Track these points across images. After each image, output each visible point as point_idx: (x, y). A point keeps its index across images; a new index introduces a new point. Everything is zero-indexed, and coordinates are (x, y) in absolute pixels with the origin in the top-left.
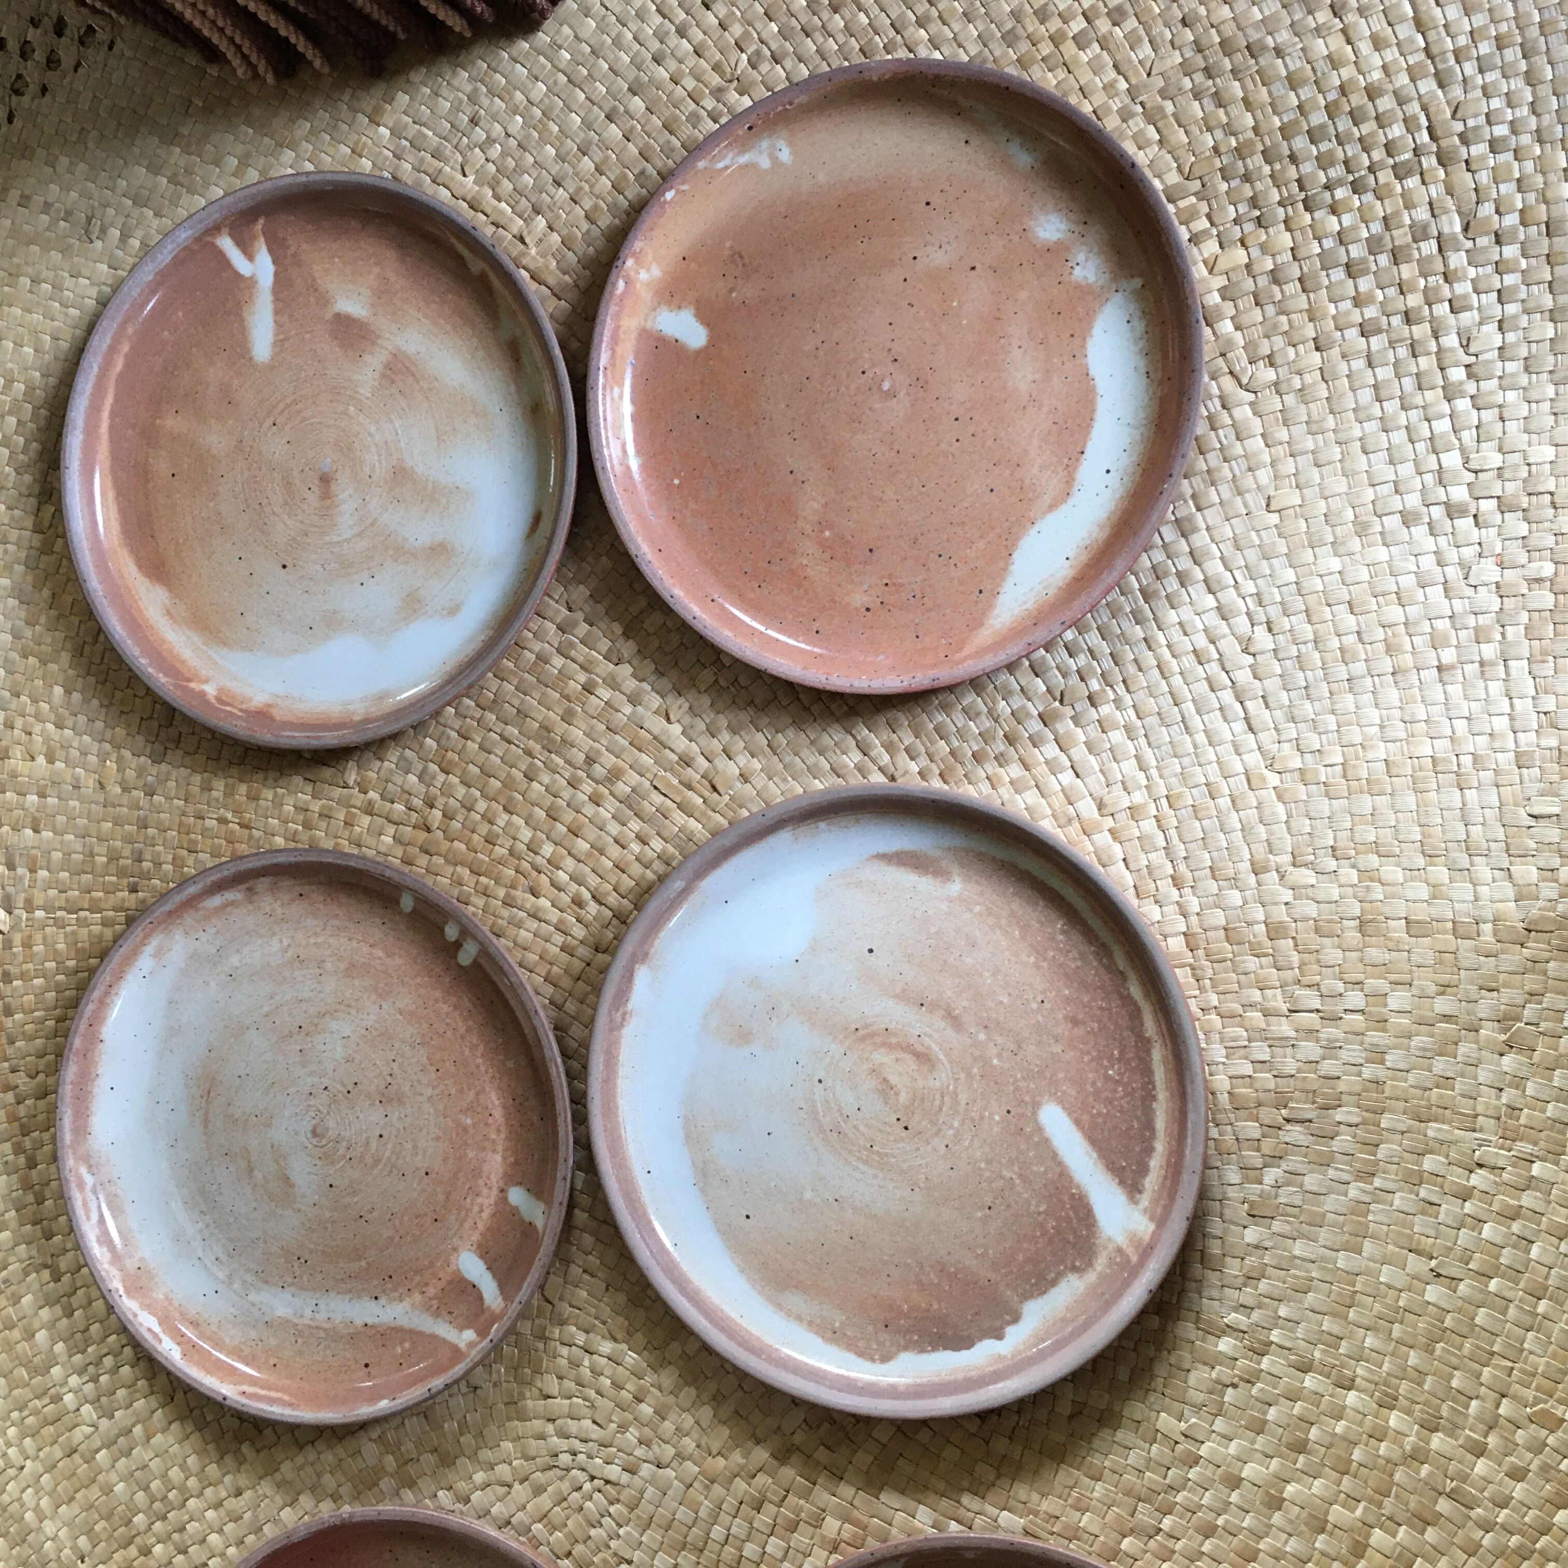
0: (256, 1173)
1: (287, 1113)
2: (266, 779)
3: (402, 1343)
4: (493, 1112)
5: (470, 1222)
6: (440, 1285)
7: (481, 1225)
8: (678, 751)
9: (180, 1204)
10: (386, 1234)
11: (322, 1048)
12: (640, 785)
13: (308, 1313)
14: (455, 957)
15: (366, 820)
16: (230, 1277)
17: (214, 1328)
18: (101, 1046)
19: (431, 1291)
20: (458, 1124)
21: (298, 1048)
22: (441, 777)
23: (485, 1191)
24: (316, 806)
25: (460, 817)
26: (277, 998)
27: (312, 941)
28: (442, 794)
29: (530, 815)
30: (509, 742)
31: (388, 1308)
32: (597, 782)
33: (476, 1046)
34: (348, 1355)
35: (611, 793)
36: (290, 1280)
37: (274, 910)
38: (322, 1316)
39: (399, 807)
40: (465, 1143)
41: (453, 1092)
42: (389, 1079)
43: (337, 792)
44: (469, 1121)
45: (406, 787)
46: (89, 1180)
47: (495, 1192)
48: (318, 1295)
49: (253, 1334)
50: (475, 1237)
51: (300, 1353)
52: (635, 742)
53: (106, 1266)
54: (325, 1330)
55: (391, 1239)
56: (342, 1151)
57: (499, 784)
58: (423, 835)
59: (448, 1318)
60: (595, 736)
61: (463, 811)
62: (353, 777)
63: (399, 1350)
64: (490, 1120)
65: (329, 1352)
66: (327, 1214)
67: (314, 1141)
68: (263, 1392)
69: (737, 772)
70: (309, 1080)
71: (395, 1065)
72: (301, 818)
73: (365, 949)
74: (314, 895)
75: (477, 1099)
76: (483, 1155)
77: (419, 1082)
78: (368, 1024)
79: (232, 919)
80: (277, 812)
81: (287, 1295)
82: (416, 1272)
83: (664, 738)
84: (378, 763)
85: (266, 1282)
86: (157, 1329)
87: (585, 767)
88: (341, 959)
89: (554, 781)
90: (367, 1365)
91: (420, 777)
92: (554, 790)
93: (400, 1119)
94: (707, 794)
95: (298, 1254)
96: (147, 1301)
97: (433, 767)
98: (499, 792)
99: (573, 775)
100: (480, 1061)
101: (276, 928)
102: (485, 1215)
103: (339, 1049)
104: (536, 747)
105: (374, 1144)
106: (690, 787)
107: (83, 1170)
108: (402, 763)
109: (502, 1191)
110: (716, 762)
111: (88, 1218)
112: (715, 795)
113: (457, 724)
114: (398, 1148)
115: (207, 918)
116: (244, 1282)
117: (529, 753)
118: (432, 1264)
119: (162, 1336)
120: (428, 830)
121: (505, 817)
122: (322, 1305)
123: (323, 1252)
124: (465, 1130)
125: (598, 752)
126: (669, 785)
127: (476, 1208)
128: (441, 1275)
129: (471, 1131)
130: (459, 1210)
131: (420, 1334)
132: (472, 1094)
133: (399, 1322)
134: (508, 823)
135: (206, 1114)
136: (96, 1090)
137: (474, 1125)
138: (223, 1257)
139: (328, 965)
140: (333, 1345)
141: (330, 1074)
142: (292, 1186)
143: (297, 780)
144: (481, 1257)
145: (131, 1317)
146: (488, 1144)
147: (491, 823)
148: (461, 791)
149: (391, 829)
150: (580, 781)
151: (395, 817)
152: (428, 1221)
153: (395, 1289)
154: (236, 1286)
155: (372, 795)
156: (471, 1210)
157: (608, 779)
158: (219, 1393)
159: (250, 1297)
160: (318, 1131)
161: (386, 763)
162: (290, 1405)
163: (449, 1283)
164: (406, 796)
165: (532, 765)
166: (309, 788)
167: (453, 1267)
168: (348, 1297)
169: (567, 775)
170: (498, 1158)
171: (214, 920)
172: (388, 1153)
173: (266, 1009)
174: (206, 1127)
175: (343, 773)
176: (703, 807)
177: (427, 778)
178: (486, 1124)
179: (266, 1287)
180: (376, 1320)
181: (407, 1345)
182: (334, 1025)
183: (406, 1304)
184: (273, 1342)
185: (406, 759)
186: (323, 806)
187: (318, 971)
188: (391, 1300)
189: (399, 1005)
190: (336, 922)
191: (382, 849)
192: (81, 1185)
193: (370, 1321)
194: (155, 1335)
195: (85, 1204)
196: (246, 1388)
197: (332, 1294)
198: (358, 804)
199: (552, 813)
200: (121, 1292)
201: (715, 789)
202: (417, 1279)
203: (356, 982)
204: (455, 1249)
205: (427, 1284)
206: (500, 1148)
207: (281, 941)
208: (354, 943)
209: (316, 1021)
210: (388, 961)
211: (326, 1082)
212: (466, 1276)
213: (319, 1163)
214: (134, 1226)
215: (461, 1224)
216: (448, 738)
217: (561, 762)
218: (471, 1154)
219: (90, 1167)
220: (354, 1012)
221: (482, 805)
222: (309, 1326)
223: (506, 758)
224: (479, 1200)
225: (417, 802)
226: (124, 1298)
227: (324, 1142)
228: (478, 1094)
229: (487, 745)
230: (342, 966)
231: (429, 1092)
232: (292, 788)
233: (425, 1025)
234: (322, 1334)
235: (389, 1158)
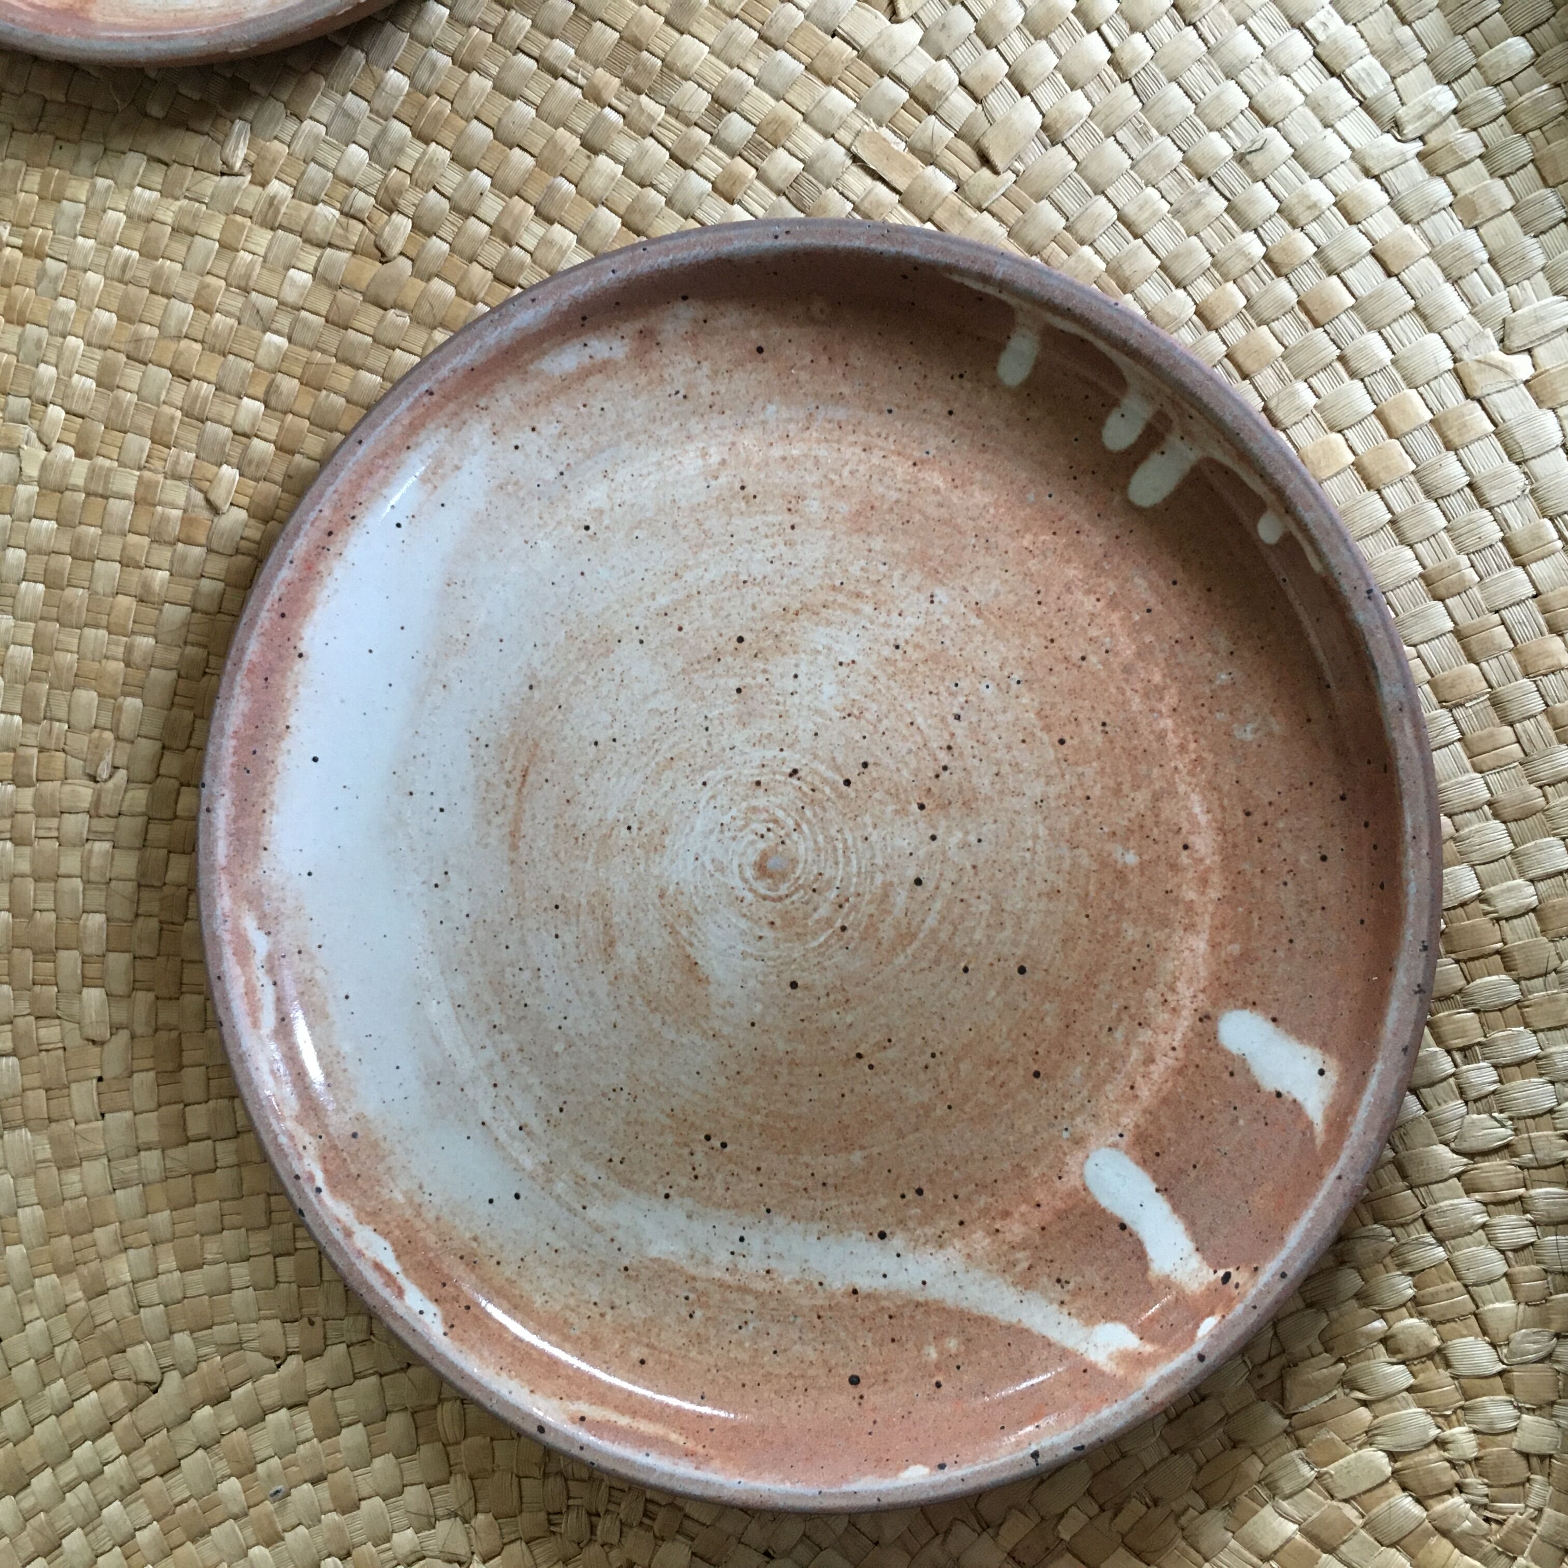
0: (620, 949)
1: (700, 824)
2: (77, 159)
3: (940, 1336)
4: (1194, 840)
5: (1121, 1081)
6: (1037, 1218)
7: (1145, 1092)
8: (911, 80)
9: (447, 1008)
10: (915, 1095)
11: (790, 685)
12: (823, 154)
13: (722, 1257)
14: (1124, 488)
15: (262, 239)
16: (548, 1167)
17: (509, 1271)
18: (299, 665)
19: (1015, 1230)
20: (1104, 862)
21: (734, 683)
22: (415, 150)
23: (1163, 1017)
24: (168, 212)
25: (447, 231)
26: (689, 577)
27: (777, 452)
28: (415, 184)
29: (590, 225)
30: (555, 73)
31: (909, 1260)
32: (732, 154)
33: (1160, 691)
34: (812, 1355)
35: (761, 176)
36: (684, 1182)
37: (691, 386)
38: (753, 1264)
39: (328, 213)
40: (1119, 908)
41: (1096, 792)
42: (944, 758)
43: (210, 184)
44: (1131, 859)
45: (342, 172)
46: (260, 944)
47: (1185, 1022)
48: (747, 1219)
49: (594, 1291)
50: (1128, 1120)
51: (700, 1340)
52: (819, 65)
53: (290, 1125)
54: (757, 1295)
55: (927, 1109)
56: (824, 911)
57: (530, 161)
58: (372, 268)
59: (1057, 1292)
60: (735, 55)
61: (454, 217)
62: (242, 152)
63: (932, 1353)
64: (1185, 858)
65: (766, 1344)
66: (781, 1046)
67: (761, 887)
68: (624, 1421)
69: (1038, 120)
70: (757, 755)
71: (960, 729)
72: (137, 236)
73: (902, 469)
74: (790, 351)
75: (1155, 809)
76: (1161, 935)
77: (1016, 767)
78: (903, 635)
79: (596, 404)
80: (92, 226)
81: (675, 1215)
82: (980, 1186)
83: (880, 54)
84: (291, 126)
85: (628, 1183)
86: (392, 1266)
87: (708, 122)
88: (842, 492)
89: (643, 154)
90: (854, 1381)
91: (373, 151)
92: (641, 170)
93: (964, 845)
94: (965, 171)
95: (708, 1127)
96: (371, 1205)
97: (399, 130)
98: (529, 177)
99: (684, 139)
100: (1167, 723)
101: (695, 427)
102: (1158, 1070)
103: (829, 689)
104: (610, 83)
105: (901, 898)
106: (929, 159)
107: (249, 923)
108: (339, 122)
109: (1205, 1018)
110: (992, 100)
111: (256, 1024)
112: (985, 172)
113: (453, 39)
114: (958, 909)
115: (543, 399)
116: (580, 1181)
117: (594, 95)
118: (1020, 1171)
119: (402, 1280)
120: (383, 258)
121: (539, 229)
122: (755, 1241)
123: (764, 1128)
124: (1121, 876)
125: (739, 87)
126: (889, 154)
127: (1136, 1054)
128: (1040, 1195)
129: (1135, 880)
130: (1094, 1056)
131: (985, 1321)
132: (1142, 799)
133: (934, 1293)
134: (544, 242)
135: (517, 820)
136: (282, 760)
137: (1143, 867)
138: (536, 1125)
139: (813, 507)
140: (775, 1330)
141: (806, 740)
142: (703, 981)
143: (135, 162)
144: (1143, 1163)
145: (339, 1236)
146: (1177, 914)
147: (508, 240)
148: (452, 178)
149: (310, 257)
150: (696, 148)
151: (318, 230)
152: (1018, 1076)
153: (926, 1219)
154: (559, 1187)
155: (276, 187)
156: (1124, 1058)
157: (752, 144)
158: (528, 1416)
159: (592, 1213)
160: (771, 864)
161: (308, 123)
162: (689, 1454)
163: (1061, 1215)
164: (342, 189)
165: (599, 120)
166: (157, 177)
167: (1071, 1182)
168: (817, 1227)
169: (669, 138)
170: (1200, 944)
171: (558, 407)
172: (932, 921)
173: (663, 600)
174: (514, 847)
175: (223, 144)
176: (955, 199)
177: (386, 152)
178: (1174, 867)
179: (628, 1194)
180: (879, 1284)
181: (952, 1344)
182: (819, 636)
183: (953, 1254)
184: (638, 1312)
185: (347, 115)
186: (182, 211)
187: (789, 519)
188: (916, 1243)
189: (974, 595)
190: (840, 414)
191: (291, 296)
192: (244, 951)
193: (864, 1284)
194: (390, 1279)
195: (250, 992)
196: (583, 1408)
197: (779, 1221)
198: (249, 206)
199: (636, 219)
200: (320, 1181)
201: (985, 160)
202: (982, 1201)
203: (877, 543)
204: (1079, 1142)
205: (1006, 1214)
206: (1205, 922)
207: (704, 454)
208: (876, 459)
209: (777, 627)
210: (956, 497)
211: (793, 759)
212: (1105, 1202)
213: (767, 932)
214: (346, 1048)
215: (1097, 1088)
216: (433, 66)
217: (659, 111)
218: (1131, 932)
219: (262, 918)
220: (868, 609)
221: (492, 207)
222: (722, 1285)
223: (548, 107)
224: (1145, 1035)
225: (363, 201)
226: (325, 1195)
227: (783, 889)
228: (1157, 798)
229: (511, 81)
230: (844, 507)
231: (1037, 789)
232: (125, 176)
233: (1035, 641)
234: (751, 1303)
235: (933, 931)
